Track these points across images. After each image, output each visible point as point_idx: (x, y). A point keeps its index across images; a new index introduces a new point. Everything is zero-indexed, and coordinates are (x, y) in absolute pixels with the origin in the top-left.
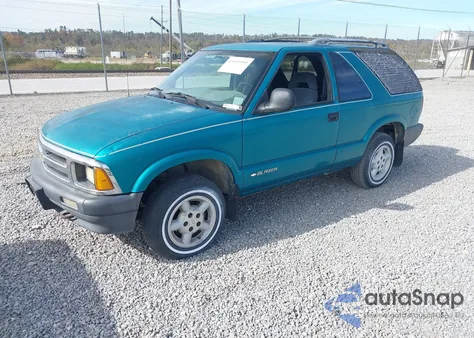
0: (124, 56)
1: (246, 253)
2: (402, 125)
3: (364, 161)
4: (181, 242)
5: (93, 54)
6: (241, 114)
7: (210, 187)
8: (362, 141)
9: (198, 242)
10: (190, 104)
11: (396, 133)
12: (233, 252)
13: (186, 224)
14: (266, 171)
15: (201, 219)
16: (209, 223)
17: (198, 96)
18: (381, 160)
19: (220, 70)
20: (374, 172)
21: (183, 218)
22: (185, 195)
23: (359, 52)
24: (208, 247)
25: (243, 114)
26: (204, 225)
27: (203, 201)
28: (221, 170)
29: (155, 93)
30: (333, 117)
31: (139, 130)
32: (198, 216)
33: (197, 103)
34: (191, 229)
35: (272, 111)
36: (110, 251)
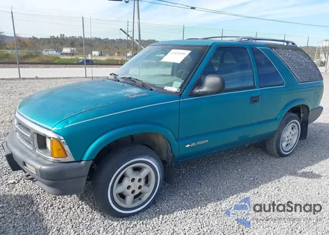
0: (101, 55)
1: (179, 214)
2: (307, 107)
3: (276, 136)
4: (125, 203)
5: (80, 52)
6: (179, 95)
7: (151, 156)
8: (276, 119)
9: (139, 202)
10: (137, 86)
11: (302, 113)
12: (168, 213)
13: (129, 187)
14: (198, 143)
15: (142, 183)
16: (148, 186)
17: (144, 80)
18: (290, 135)
19: (163, 60)
20: (284, 144)
21: (127, 182)
22: (130, 162)
23: (275, 48)
24: (148, 207)
25: (181, 95)
26: (144, 188)
27: (144, 167)
28: (161, 141)
29: (112, 77)
30: (254, 100)
31: (93, 107)
32: (140, 180)
33: (143, 86)
34: (133, 192)
35: (205, 93)
36: (67, 206)
